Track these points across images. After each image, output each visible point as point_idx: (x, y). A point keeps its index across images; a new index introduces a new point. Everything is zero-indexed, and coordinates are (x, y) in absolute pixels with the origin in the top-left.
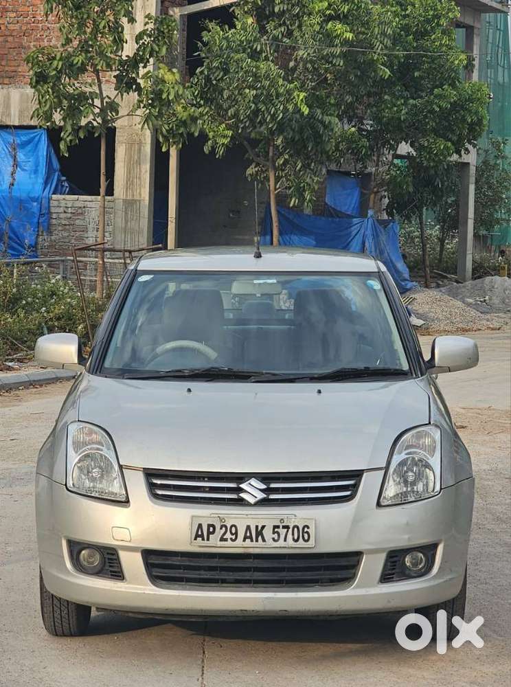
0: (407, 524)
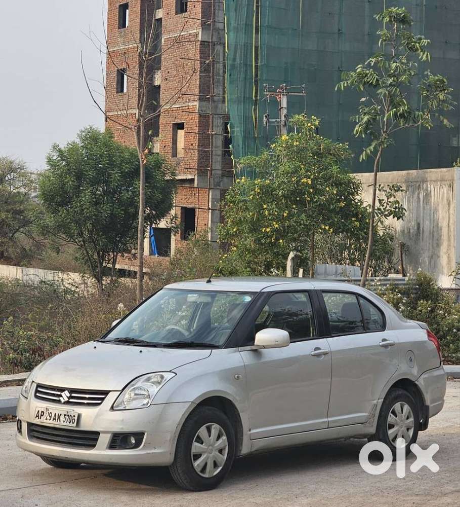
0: (123, 420)
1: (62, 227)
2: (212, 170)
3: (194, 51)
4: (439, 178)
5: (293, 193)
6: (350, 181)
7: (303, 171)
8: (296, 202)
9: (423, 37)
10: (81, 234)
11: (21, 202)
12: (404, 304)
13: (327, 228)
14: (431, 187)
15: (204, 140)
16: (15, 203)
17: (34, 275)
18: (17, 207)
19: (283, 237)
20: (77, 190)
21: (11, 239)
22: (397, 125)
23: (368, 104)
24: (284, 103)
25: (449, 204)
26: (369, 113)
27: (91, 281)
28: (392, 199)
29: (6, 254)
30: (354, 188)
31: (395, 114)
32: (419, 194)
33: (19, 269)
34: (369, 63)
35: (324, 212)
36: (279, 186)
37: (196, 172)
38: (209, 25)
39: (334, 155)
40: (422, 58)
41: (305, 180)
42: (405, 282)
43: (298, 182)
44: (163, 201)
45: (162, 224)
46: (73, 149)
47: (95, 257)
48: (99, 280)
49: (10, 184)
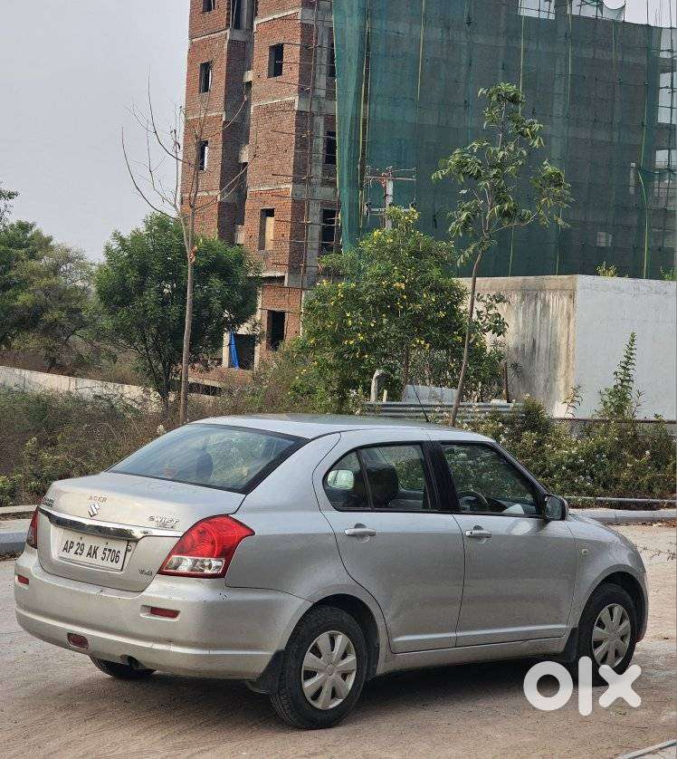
1: (122, 331)
2: (305, 267)
3: (289, 122)
4: (559, 287)
5: (383, 299)
6: (453, 288)
7: (396, 274)
8: (386, 311)
9: (536, 121)
10: (144, 341)
11: (79, 299)
12: (505, 436)
13: (423, 342)
14: (549, 297)
15: (298, 230)
16: (70, 300)
17: (87, 387)
18: (73, 304)
19: (370, 352)
20: (141, 287)
21: (65, 343)
22: (500, 225)
23: (467, 198)
24: (390, 190)
25: (569, 318)
26: (468, 209)
27: (154, 396)
28: (491, 312)
29: (58, 361)
30: (458, 296)
31: (500, 211)
32: (536, 304)
33: (73, 380)
34: (472, 148)
35: (419, 323)
36: (367, 291)
37: (286, 268)
38: (308, 92)
39: (436, 255)
40: (533, 144)
41: (398, 284)
42: (510, 409)
43: (389, 287)
44: (244, 303)
45: (243, 330)
46: (136, 237)
47: (160, 366)
48: (164, 396)
49: (66, 277)
